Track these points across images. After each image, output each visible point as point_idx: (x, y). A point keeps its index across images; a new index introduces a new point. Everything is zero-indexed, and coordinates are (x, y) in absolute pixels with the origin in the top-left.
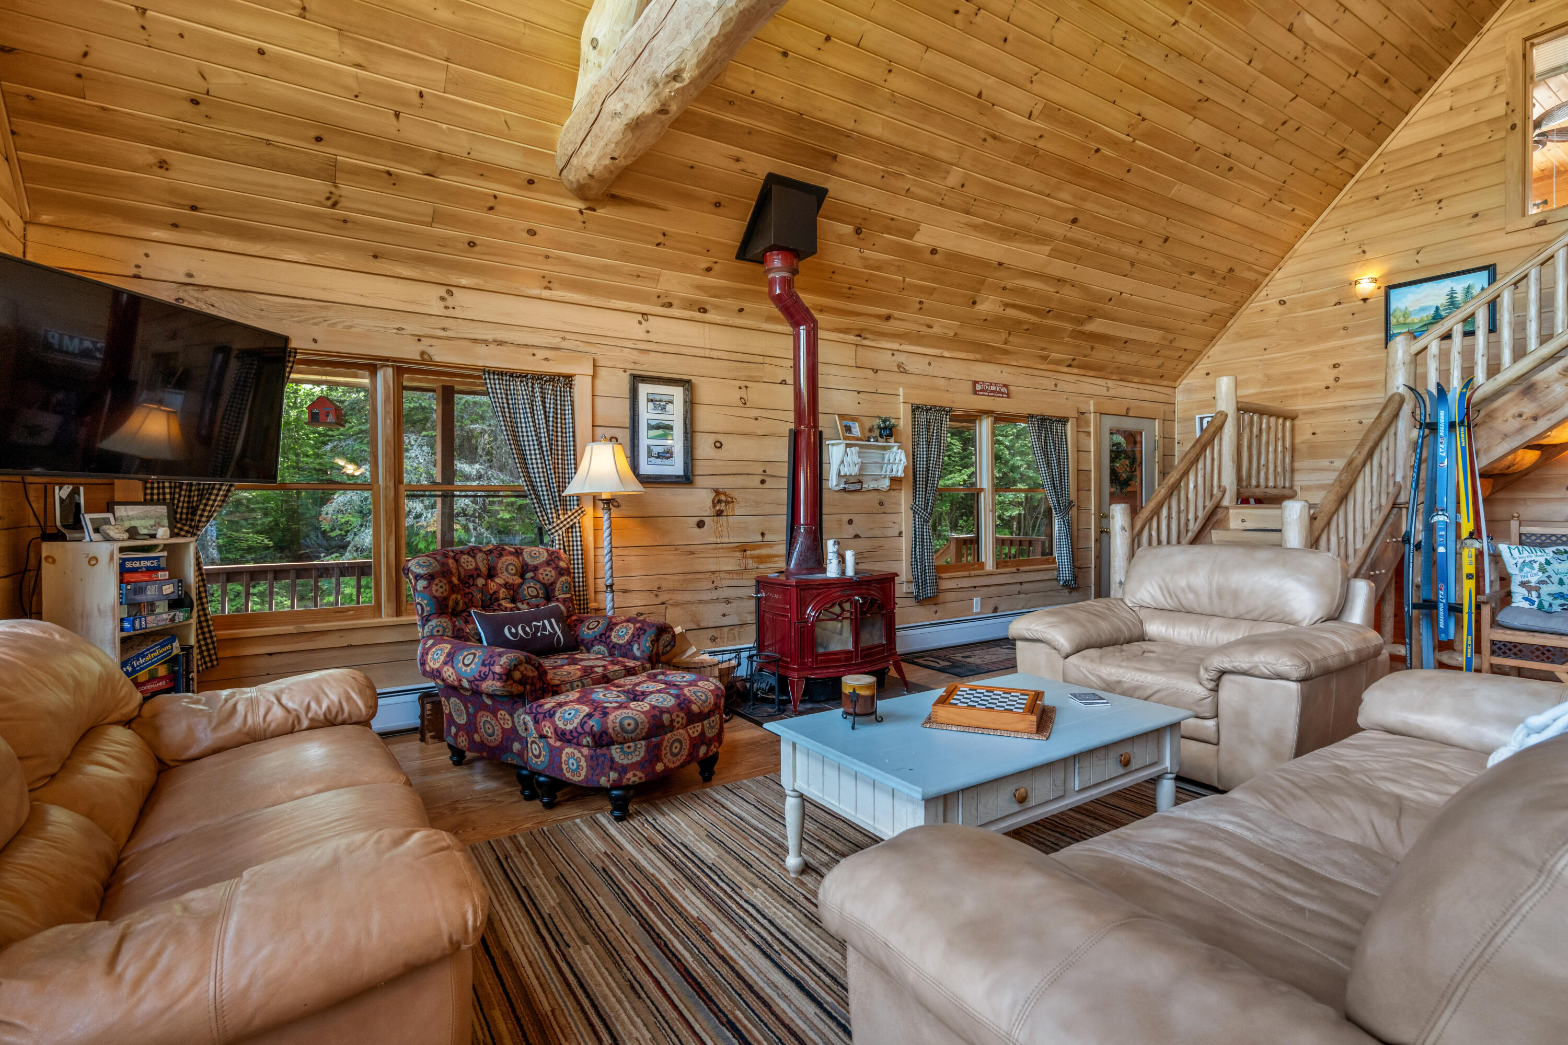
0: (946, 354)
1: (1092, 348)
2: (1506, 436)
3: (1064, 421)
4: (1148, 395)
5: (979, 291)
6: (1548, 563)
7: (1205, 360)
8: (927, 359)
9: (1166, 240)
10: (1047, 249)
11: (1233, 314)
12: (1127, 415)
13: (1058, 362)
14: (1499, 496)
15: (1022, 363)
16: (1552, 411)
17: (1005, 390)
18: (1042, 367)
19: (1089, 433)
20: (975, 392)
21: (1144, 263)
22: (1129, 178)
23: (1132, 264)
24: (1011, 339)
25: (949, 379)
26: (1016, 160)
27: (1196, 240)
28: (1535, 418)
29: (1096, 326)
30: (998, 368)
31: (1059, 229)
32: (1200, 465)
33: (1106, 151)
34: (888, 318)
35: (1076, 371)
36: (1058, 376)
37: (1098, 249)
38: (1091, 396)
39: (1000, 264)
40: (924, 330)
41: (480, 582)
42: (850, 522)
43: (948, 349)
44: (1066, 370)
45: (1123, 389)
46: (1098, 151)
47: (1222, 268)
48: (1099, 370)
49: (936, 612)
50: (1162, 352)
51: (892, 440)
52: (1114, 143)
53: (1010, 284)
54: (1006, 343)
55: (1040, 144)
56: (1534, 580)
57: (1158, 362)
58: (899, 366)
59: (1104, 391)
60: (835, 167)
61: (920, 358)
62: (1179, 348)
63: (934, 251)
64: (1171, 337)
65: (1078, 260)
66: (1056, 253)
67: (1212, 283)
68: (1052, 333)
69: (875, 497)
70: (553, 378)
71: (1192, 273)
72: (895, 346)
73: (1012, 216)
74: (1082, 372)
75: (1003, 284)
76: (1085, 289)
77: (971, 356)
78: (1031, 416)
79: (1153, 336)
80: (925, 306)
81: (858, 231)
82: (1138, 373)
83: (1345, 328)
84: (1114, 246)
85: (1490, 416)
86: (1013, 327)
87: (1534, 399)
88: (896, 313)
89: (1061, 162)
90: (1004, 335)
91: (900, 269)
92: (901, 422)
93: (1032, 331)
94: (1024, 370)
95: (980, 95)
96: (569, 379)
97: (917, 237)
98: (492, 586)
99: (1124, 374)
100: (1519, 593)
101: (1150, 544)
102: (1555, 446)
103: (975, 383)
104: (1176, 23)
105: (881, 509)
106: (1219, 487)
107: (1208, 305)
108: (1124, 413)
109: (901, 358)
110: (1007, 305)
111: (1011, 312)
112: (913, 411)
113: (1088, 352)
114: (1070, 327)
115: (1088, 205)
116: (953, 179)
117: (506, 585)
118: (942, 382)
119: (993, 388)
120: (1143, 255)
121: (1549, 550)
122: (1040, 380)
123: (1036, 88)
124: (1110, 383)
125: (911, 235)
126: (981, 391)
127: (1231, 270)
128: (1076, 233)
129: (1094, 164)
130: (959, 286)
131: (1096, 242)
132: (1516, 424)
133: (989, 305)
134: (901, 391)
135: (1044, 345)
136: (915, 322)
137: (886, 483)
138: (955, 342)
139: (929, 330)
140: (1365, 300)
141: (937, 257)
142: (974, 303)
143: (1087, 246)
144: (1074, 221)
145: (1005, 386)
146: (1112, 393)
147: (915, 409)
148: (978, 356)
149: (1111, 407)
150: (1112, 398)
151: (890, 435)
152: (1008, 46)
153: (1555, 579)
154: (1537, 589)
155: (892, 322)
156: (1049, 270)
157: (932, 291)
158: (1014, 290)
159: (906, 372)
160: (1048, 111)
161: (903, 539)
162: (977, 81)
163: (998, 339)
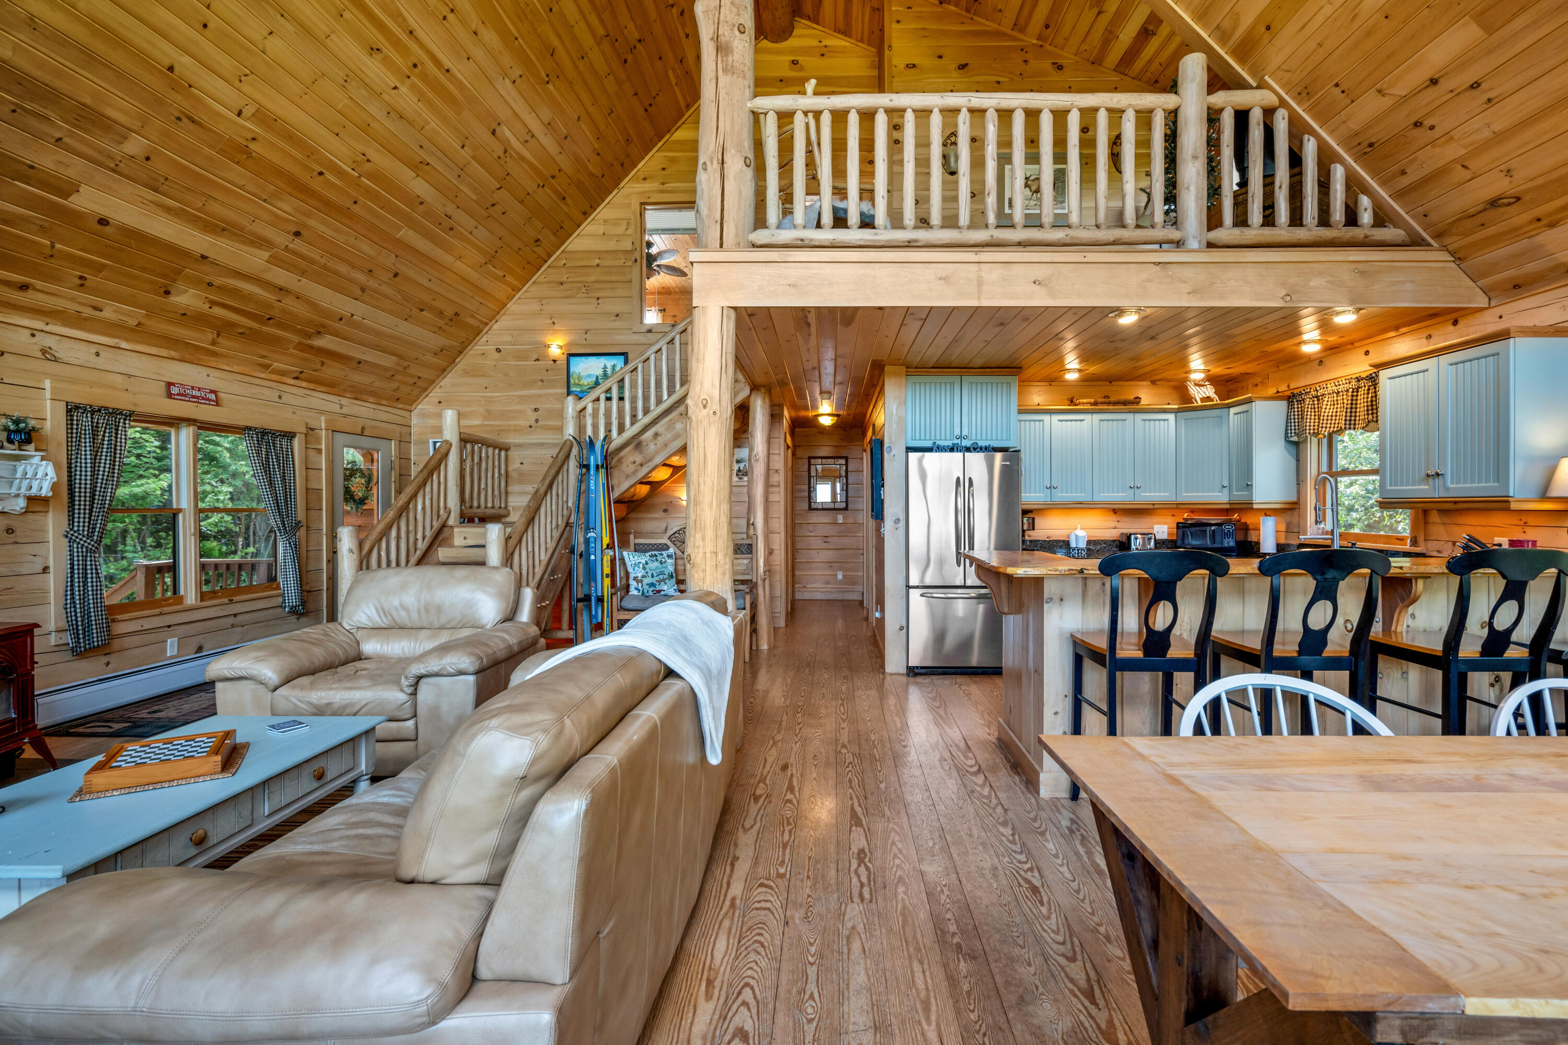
0: (124, 345)
1: (323, 364)
2: (628, 476)
3: (290, 436)
4: (384, 416)
5: (174, 281)
6: (647, 563)
7: (437, 390)
8: (94, 349)
9: (396, 275)
10: (266, 255)
11: (461, 352)
12: (362, 434)
13: (283, 373)
14: (632, 515)
15: (236, 368)
16: (649, 461)
17: (213, 397)
18: (262, 376)
19: (320, 451)
20: (170, 395)
21: (375, 291)
22: (355, 208)
23: (363, 290)
24: (220, 340)
25: (130, 376)
26: (221, 152)
27: (425, 282)
28: (642, 465)
29: (325, 342)
30: (204, 371)
31: (281, 239)
32: (428, 489)
33: (329, 176)
34: (24, 287)
35: (304, 384)
36: (283, 387)
37: (325, 267)
38: (322, 412)
39: (204, 257)
40: (87, 312)
43: (129, 340)
44: (292, 382)
45: (357, 408)
46: (321, 174)
47: (449, 311)
48: (332, 386)
49: (108, 664)
50: (398, 377)
51: (32, 447)
52: (340, 173)
53: (218, 281)
54: (214, 343)
55: (253, 146)
56: (640, 575)
57: (394, 385)
58: (44, 351)
59: (336, 408)
61: (83, 346)
62: (413, 376)
63: (103, 222)
64: (406, 364)
65: (303, 273)
66: (274, 260)
67: (441, 323)
68: (274, 341)
71: (422, 310)
72: (39, 325)
73: (217, 209)
74: (312, 386)
75: (208, 279)
76: (312, 304)
77: (164, 352)
78: (249, 428)
79: (388, 361)
80: (87, 283)
82: (373, 394)
83: (542, 381)
84: (343, 269)
85: (620, 461)
86: (223, 328)
87: (640, 453)
88: (38, 284)
89: (279, 172)
90: (211, 336)
91: (43, 230)
92: (48, 425)
93: (248, 335)
94: (239, 377)
95: (171, 69)
97: (73, 198)
99: (358, 393)
100: (633, 584)
102: (657, 482)
103: (169, 384)
105: (11, 538)
106: (445, 508)
107: (437, 340)
108: (359, 431)
109: (50, 341)
110: (213, 303)
111: (217, 311)
112: (69, 411)
113: (319, 366)
114: (296, 339)
115: (312, 223)
116: (135, 146)
118: (118, 379)
119: (198, 394)
120: (373, 284)
121: (648, 554)
122: (261, 390)
123: (245, 88)
124: (344, 401)
125: (66, 195)
126: (178, 394)
127: (456, 314)
128: (298, 245)
129: (316, 184)
130: (143, 269)
131: (323, 261)
132: (632, 468)
133: (188, 298)
134: (47, 384)
135: (264, 353)
136: (73, 300)
137: (21, 503)
138: (137, 332)
139: (97, 313)
140: (554, 361)
141: (107, 229)
142: (167, 293)
143: (312, 262)
144: (297, 234)
145: (212, 392)
146: (345, 410)
147: (72, 409)
148: (173, 354)
149: (344, 424)
150: (345, 416)
151: (28, 441)
152: (207, 32)
153: (650, 574)
154: (641, 581)
155: (31, 294)
156: (268, 276)
157: (100, 268)
158: (222, 289)
159: (56, 360)
160: (263, 117)
161: (51, 577)
162: (167, 53)
163: (203, 338)
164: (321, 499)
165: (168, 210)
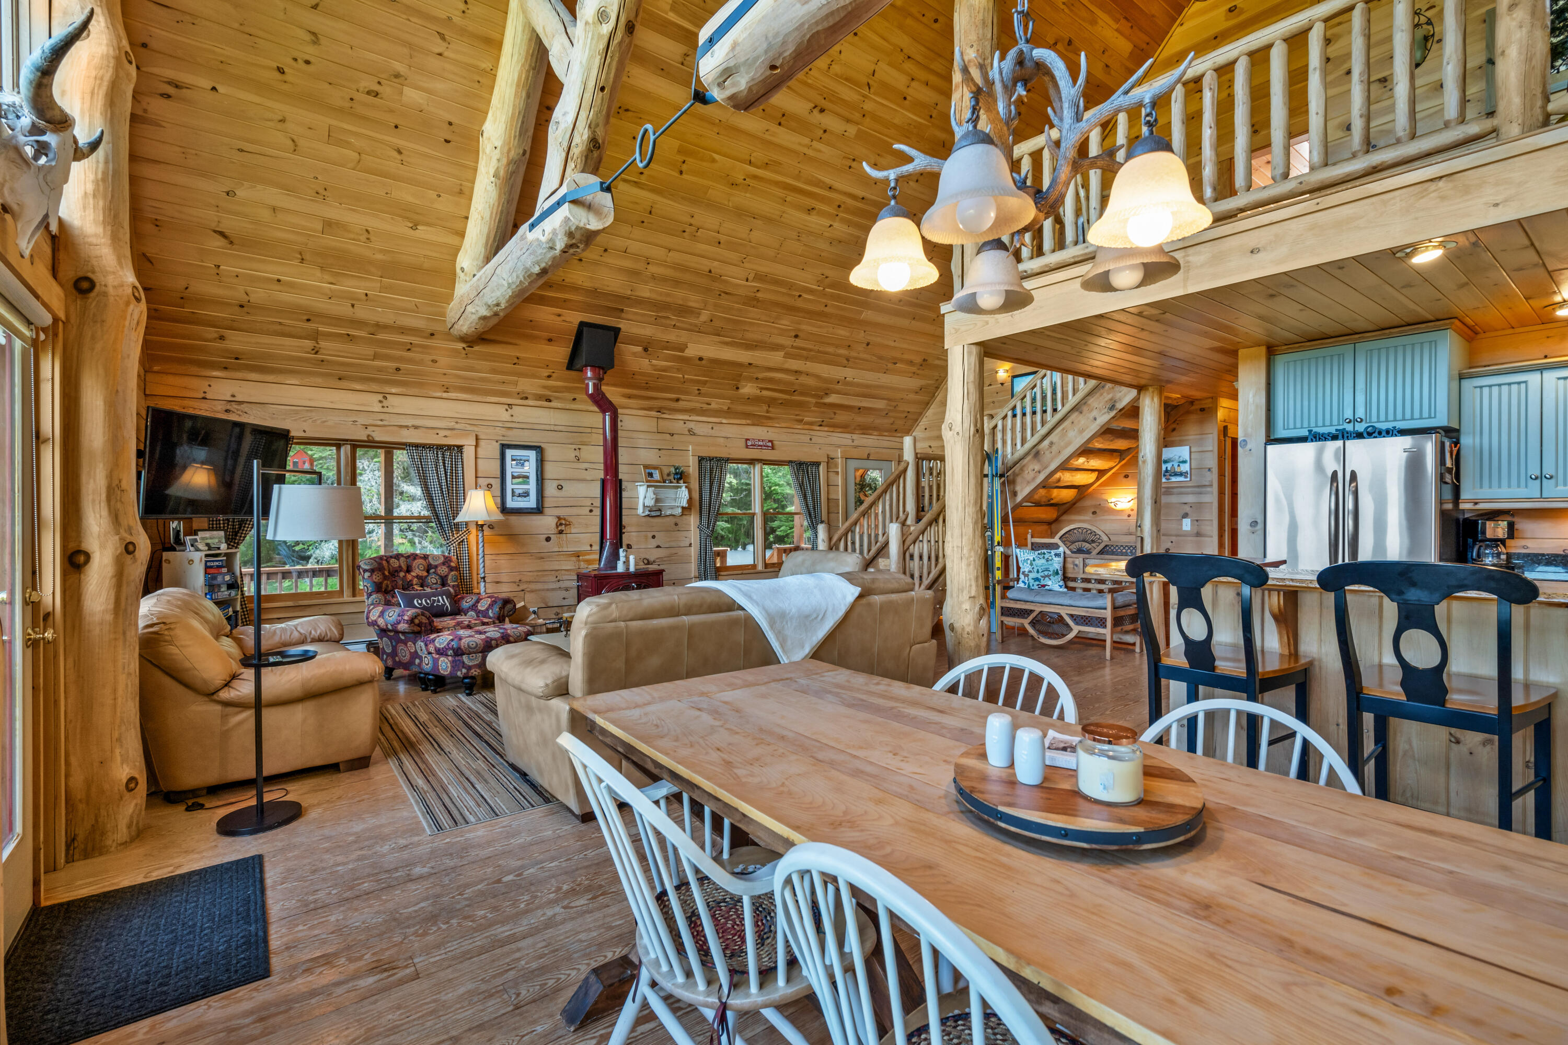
0: (724, 421)
1: (835, 413)
2: (1028, 482)
3: (817, 464)
4: (886, 444)
5: (739, 381)
6: (1034, 560)
7: (924, 419)
8: (710, 426)
9: (868, 344)
10: (782, 353)
11: (937, 388)
12: (868, 459)
13: (811, 424)
15: (783, 425)
16: (1046, 468)
17: (770, 444)
18: (799, 427)
19: (837, 473)
20: (747, 447)
21: (856, 358)
22: (827, 310)
23: (848, 360)
24: (771, 409)
25: (727, 438)
26: (744, 304)
27: (892, 344)
28: (1039, 472)
29: (833, 399)
30: (765, 430)
31: (788, 342)
33: (805, 296)
34: (678, 400)
35: (826, 429)
36: (812, 433)
37: (819, 352)
38: (839, 446)
39: (750, 364)
40: (705, 406)
41: (402, 574)
42: (654, 537)
43: (725, 418)
44: (818, 428)
45: (865, 440)
46: (800, 296)
47: (918, 360)
48: (845, 428)
50: (890, 414)
51: (682, 481)
52: (811, 291)
53: (761, 375)
54: (768, 412)
55: (759, 295)
56: (1027, 570)
57: (891, 420)
58: (689, 431)
59: (849, 442)
61: (705, 425)
62: (904, 411)
63: (701, 359)
64: (895, 404)
65: (807, 359)
66: (788, 356)
67: (914, 369)
68: (800, 405)
69: (671, 521)
70: (449, 448)
71: (895, 363)
72: (686, 417)
73: (749, 335)
74: (831, 429)
75: (755, 376)
76: (817, 377)
77: (744, 422)
78: (791, 462)
79: (880, 404)
80: (702, 392)
81: (645, 350)
82: (875, 428)
83: (993, 402)
84: (831, 349)
85: (1022, 469)
86: (771, 402)
87: (1039, 461)
88: (682, 397)
89: (777, 304)
90: (765, 407)
91: (679, 370)
92: (691, 469)
93: (784, 404)
94: (786, 430)
95: (710, 271)
96: (462, 448)
97: (686, 351)
98: (409, 577)
99: (865, 429)
100: (1022, 576)
101: (846, 549)
103: (747, 440)
104: (831, 226)
105: (677, 528)
107: (914, 383)
108: (866, 457)
109: (691, 425)
110: (762, 389)
111: (765, 393)
112: (700, 461)
113: (833, 416)
114: (813, 400)
115: (804, 327)
116: (705, 316)
117: (417, 577)
118: (722, 440)
119: (761, 443)
120: (853, 354)
121: (1037, 553)
122: (799, 436)
123: (746, 265)
124: (855, 436)
125: (682, 350)
126: (752, 445)
127: (924, 360)
128: (799, 343)
129: (799, 303)
130: (723, 378)
131: (816, 348)
132: (1032, 474)
133: (748, 389)
134: (690, 448)
135: (797, 413)
136: (698, 402)
137: (680, 510)
138: (729, 413)
139: (709, 407)
140: (1002, 384)
141: (703, 362)
142: (737, 388)
143: (811, 350)
144: (796, 336)
145: (770, 441)
146: (856, 443)
147: (701, 459)
148: (748, 422)
149: (855, 453)
150: (856, 447)
151: (681, 479)
152: (721, 245)
153: (1035, 570)
154: (1028, 576)
155: (681, 403)
156: (786, 366)
157: (705, 383)
158: (765, 380)
159: (694, 434)
160: (759, 277)
161: (692, 548)
162: (705, 264)
163: (761, 410)
164: (838, 506)
165: (726, 344)
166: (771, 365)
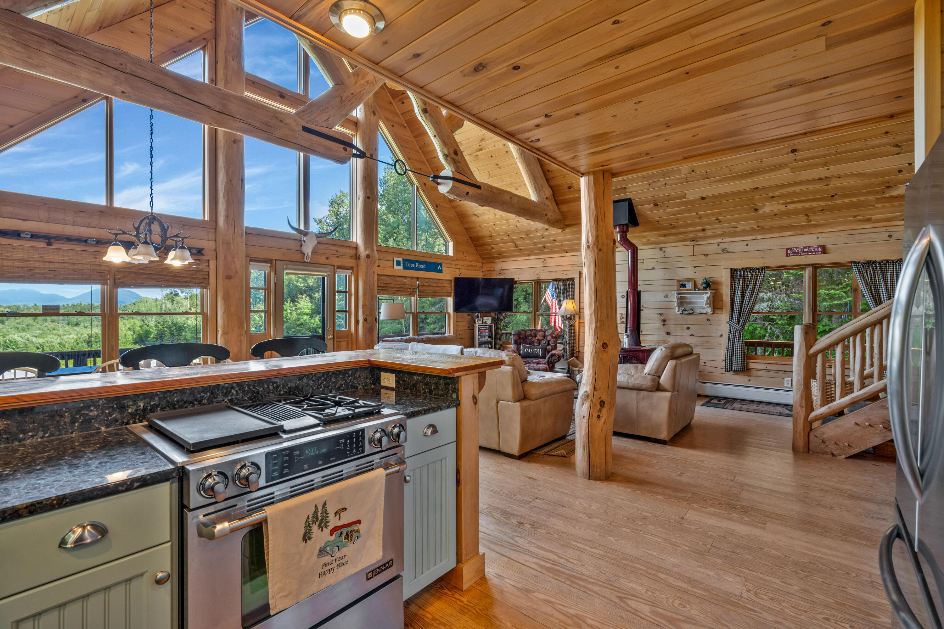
0: (760, 237)
5: (754, 204)
8: (745, 243)
15: (840, 228)
17: (821, 249)
18: (867, 226)
20: (787, 255)
25: (764, 251)
30: (815, 236)
31: (787, 159)
34: (703, 230)
37: (837, 153)
39: (756, 188)
40: (733, 230)
43: (761, 234)
53: (775, 194)
54: (808, 221)
58: (723, 250)
60: (627, 190)
61: (740, 243)
63: (703, 198)
65: (826, 164)
66: (795, 170)
70: (567, 279)
72: (719, 240)
73: (739, 168)
75: (770, 195)
77: (783, 234)
78: (853, 263)
80: (721, 220)
81: (656, 205)
88: (707, 227)
90: (803, 218)
92: (722, 279)
94: (845, 233)
96: (573, 279)
97: (687, 197)
103: (788, 249)
109: (723, 246)
112: (732, 272)
115: (798, 141)
118: (758, 253)
119: (807, 250)
125: (685, 197)
126: (792, 253)
130: (738, 206)
133: (768, 208)
134: (723, 263)
135: (856, 214)
136: (722, 228)
138: (760, 230)
139: (736, 229)
141: (707, 200)
142: (757, 209)
144: (794, 151)
145: (819, 246)
148: (789, 233)
151: (709, 287)
155: (707, 231)
156: (803, 178)
157: (720, 213)
158: (784, 196)
159: (728, 252)
165: (719, 181)
166: (782, 182)
